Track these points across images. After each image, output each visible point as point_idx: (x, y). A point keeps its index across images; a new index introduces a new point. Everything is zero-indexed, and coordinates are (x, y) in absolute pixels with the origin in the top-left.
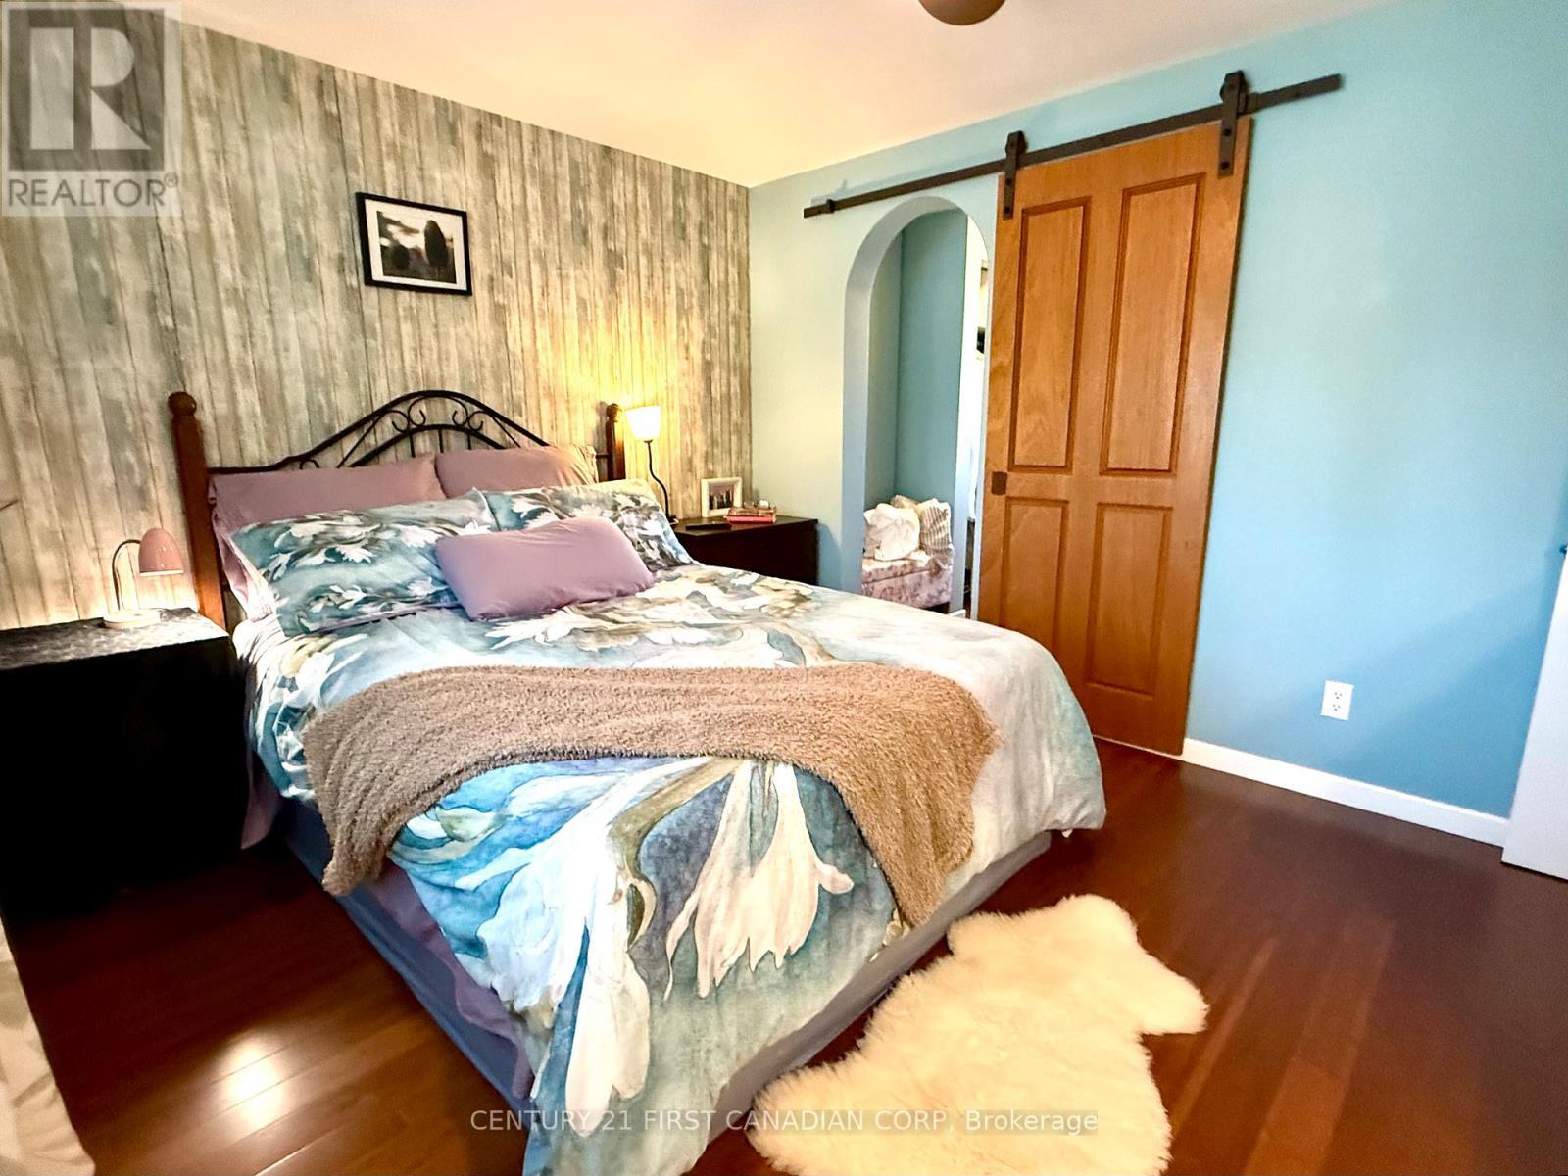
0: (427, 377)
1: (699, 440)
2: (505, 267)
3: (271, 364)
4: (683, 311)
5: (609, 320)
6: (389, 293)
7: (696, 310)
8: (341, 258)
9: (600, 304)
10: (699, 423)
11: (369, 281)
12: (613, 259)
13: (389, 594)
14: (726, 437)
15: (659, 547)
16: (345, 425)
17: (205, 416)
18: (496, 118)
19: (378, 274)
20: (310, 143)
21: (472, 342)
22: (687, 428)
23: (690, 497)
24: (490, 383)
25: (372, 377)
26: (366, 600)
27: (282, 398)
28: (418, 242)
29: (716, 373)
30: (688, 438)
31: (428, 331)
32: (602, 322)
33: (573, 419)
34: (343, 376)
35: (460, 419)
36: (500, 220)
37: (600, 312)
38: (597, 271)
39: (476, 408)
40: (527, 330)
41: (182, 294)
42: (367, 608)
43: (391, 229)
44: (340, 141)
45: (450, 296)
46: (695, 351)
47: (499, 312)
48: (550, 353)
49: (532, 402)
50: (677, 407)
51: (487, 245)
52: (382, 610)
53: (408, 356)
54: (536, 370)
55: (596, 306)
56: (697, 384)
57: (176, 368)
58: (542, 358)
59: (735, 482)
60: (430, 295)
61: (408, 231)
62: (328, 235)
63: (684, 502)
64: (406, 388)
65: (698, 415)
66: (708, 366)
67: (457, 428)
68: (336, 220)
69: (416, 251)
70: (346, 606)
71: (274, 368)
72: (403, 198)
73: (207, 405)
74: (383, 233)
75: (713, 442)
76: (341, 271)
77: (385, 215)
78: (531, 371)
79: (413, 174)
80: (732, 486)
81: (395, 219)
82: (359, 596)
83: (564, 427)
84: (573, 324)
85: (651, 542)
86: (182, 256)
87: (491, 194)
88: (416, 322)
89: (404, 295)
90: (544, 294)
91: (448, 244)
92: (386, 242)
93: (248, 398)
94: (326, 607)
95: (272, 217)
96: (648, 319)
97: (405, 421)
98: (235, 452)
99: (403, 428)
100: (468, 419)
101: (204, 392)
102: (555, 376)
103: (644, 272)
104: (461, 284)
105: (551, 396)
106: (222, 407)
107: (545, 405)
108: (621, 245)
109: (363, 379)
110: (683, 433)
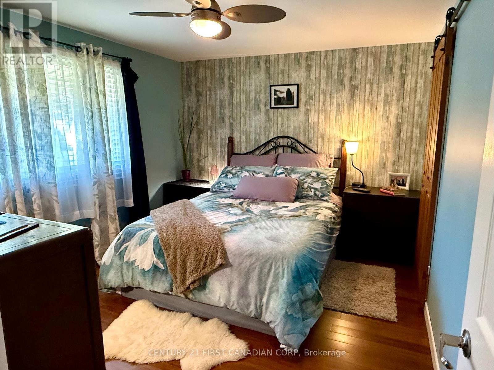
0: (284, 132)
1: (391, 156)
2: (311, 98)
3: (248, 130)
4: (387, 102)
5: (349, 110)
6: (276, 110)
7: (395, 101)
8: (266, 102)
9: (346, 105)
10: (391, 148)
11: (271, 108)
12: (354, 88)
13: (230, 186)
14: (408, 155)
15: (314, 192)
16: (262, 144)
17: (235, 142)
18: (313, 53)
19: (273, 106)
20: (262, 75)
21: (298, 121)
22: (384, 150)
23: (383, 179)
24: (302, 133)
25: (270, 132)
26: (225, 187)
27: (250, 137)
28: (284, 95)
29: (404, 127)
30: (384, 155)
31: (285, 119)
32: (346, 111)
33: (330, 145)
34: (263, 132)
35: (290, 144)
36: (311, 83)
37: (346, 108)
38: (346, 94)
39: (294, 141)
40: (316, 116)
41: (235, 115)
42: (225, 189)
43: (277, 93)
44: (269, 74)
45: (292, 109)
46: (392, 119)
47: (307, 112)
48: (324, 123)
49: (315, 139)
50: (380, 142)
51: (306, 92)
52: (228, 190)
53: (279, 126)
54: (318, 129)
55: (344, 106)
56: (392, 132)
57: (232, 131)
58: (320, 125)
59: (408, 176)
60: (287, 109)
61: (282, 93)
62: (263, 97)
63: (379, 181)
64: (278, 135)
65: (391, 145)
66: (399, 125)
67: (288, 146)
68: (266, 94)
69: (283, 97)
70: (221, 187)
71: (249, 130)
72: (283, 84)
73: (236, 140)
74: (275, 94)
75: (399, 157)
76: (265, 106)
77: (276, 90)
78: (316, 129)
79: (286, 76)
80: (406, 177)
81: (278, 90)
82: (224, 185)
83: (326, 147)
84: (334, 113)
85: (312, 189)
86: (236, 107)
87: (309, 76)
88: (282, 117)
89: (280, 110)
90: (324, 104)
91: (292, 94)
92: (276, 97)
93: (243, 138)
94: (218, 186)
95: (253, 95)
96: (368, 108)
97: (274, 144)
98: (239, 150)
99: (274, 146)
100: (292, 144)
101: (236, 136)
102: (325, 130)
103: (368, 90)
104: (295, 105)
105: (323, 137)
106: (239, 140)
107: (320, 140)
108: (358, 82)
109: (267, 133)
110: (381, 152)
